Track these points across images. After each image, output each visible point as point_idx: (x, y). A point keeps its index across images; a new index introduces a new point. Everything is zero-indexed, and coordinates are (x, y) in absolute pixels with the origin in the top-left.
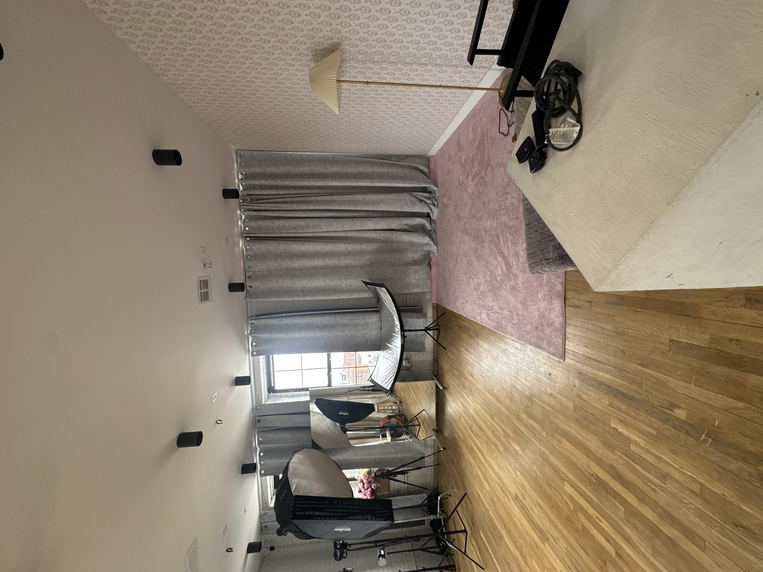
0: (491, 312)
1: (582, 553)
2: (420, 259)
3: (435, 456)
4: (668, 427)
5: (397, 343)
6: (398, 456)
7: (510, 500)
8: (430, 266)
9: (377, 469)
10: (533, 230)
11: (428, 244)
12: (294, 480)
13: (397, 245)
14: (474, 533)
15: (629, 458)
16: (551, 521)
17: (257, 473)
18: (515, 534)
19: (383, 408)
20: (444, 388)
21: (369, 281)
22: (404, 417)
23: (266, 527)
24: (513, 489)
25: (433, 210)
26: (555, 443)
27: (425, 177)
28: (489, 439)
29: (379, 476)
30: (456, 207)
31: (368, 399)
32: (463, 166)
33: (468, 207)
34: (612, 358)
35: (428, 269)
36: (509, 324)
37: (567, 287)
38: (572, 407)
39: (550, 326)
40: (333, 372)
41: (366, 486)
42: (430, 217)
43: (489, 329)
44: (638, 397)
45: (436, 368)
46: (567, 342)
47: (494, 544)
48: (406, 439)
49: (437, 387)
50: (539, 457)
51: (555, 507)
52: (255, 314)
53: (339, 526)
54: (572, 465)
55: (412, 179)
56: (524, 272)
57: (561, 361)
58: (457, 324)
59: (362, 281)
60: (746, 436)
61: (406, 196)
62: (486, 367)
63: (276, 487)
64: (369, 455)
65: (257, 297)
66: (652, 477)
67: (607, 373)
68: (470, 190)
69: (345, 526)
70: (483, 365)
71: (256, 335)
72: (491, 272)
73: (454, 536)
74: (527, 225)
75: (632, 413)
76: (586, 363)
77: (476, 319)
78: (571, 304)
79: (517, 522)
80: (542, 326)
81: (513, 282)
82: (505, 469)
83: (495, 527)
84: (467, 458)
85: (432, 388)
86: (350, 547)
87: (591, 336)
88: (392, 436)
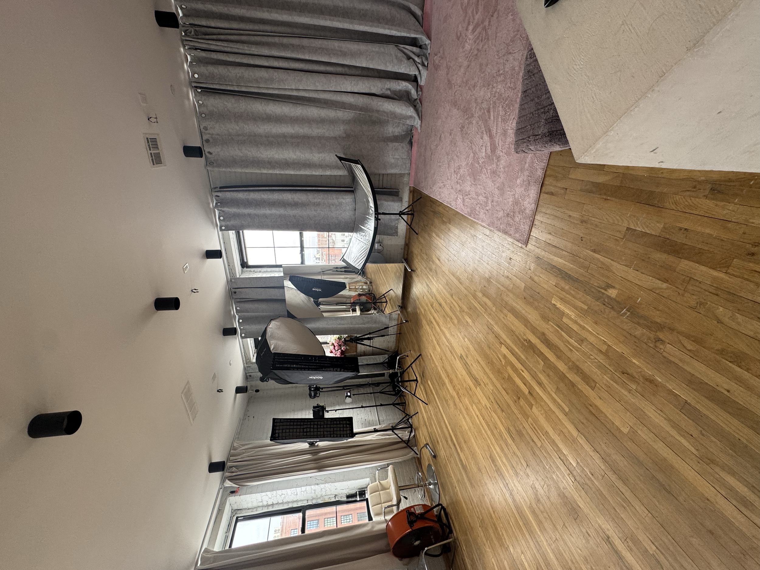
0: (467, 197)
1: (504, 393)
2: (401, 135)
3: (398, 328)
4: (598, 303)
5: (371, 225)
6: (366, 326)
7: (455, 359)
8: (411, 143)
9: (347, 335)
10: (529, 99)
11: (411, 117)
12: (272, 342)
13: (377, 115)
14: (423, 382)
15: (559, 327)
16: (485, 373)
17: (238, 336)
18: (455, 381)
19: (354, 287)
20: (412, 270)
21: (344, 157)
22: (373, 295)
23: (250, 376)
24: (459, 350)
25: (422, 72)
26: (501, 316)
27: (417, 23)
28: (445, 313)
29: (348, 341)
30: (448, 69)
31: (340, 279)
32: (465, 10)
33: (462, 70)
34: (569, 245)
35: (408, 146)
36: (482, 210)
37: (548, 173)
38: (523, 287)
39: (521, 213)
40: (306, 252)
41: (336, 348)
42: (417, 82)
43: (463, 215)
44: (581, 279)
45: (406, 252)
46: (533, 229)
47: (438, 388)
48: (374, 313)
49: (406, 269)
50: (486, 327)
51: (490, 363)
52: (219, 186)
53: (314, 375)
54: (511, 333)
55: (401, 25)
56: (508, 154)
57: (524, 246)
58: (432, 210)
59: (336, 155)
60: (658, 310)
61: (391, 49)
62: (453, 252)
63: (256, 347)
64: (340, 324)
65: (219, 166)
66: (572, 341)
67: (561, 258)
68: (467, 47)
69: (318, 375)
70: (451, 250)
71: (223, 209)
72: (474, 154)
73: (407, 384)
74: (524, 92)
75: (572, 292)
76: (546, 249)
77: (451, 205)
78: (547, 191)
79: (458, 373)
80: (514, 212)
81: (494, 166)
82: (456, 336)
83: (440, 377)
84: (425, 329)
85: (401, 271)
86: (322, 389)
87: (557, 223)
88: (361, 310)
